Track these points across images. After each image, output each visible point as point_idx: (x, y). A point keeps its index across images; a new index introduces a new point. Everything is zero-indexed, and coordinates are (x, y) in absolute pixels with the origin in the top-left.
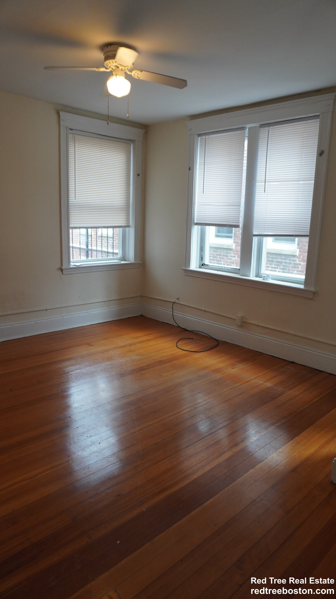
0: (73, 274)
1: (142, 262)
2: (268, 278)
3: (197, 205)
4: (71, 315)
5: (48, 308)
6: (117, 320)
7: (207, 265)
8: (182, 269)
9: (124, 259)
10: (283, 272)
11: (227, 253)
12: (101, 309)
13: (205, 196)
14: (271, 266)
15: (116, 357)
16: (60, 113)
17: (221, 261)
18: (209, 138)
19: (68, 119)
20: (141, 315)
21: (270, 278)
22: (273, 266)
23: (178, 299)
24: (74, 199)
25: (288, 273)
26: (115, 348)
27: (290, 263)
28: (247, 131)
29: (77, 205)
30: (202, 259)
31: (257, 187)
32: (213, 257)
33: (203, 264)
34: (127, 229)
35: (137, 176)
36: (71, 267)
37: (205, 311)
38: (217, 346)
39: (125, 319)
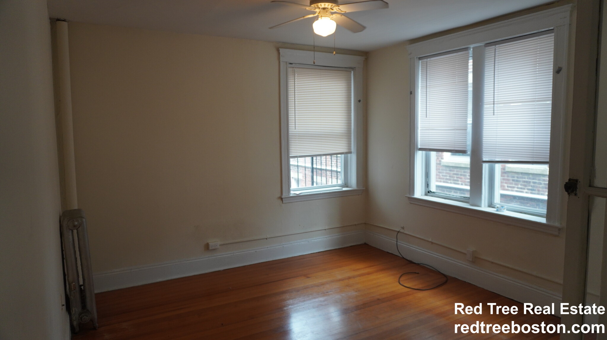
0: (293, 202)
1: (364, 188)
2: (502, 209)
3: (420, 130)
4: (291, 244)
5: (268, 237)
6: (339, 249)
7: (434, 192)
8: (406, 197)
9: (346, 185)
10: (531, 193)
11: (464, 172)
12: (322, 237)
13: (428, 121)
14: (516, 186)
15: (332, 293)
16: (280, 50)
17: (458, 181)
18: (430, 61)
19: (287, 55)
20: (365, 244)
21: (506, 209)
22: (520, 186)
23: (403, 228)
24: (294, 129)
25: (538, 194)
26: (332, 281)
27: (540, 184)
28: (471, 51)
29: (297, 134)
30: (428, 186)
31: (485, 110)
32: (450, 177)
33: (429, 191)
34: (349, 155)
35: (358, 102)
36: (291, 195)
37: (432, 243)
38: (445, 283)
39: (347, 247)
